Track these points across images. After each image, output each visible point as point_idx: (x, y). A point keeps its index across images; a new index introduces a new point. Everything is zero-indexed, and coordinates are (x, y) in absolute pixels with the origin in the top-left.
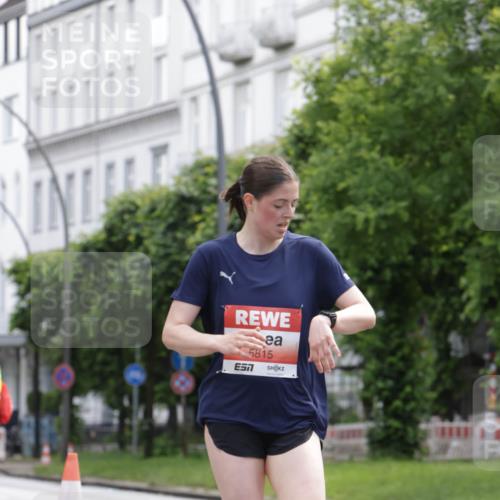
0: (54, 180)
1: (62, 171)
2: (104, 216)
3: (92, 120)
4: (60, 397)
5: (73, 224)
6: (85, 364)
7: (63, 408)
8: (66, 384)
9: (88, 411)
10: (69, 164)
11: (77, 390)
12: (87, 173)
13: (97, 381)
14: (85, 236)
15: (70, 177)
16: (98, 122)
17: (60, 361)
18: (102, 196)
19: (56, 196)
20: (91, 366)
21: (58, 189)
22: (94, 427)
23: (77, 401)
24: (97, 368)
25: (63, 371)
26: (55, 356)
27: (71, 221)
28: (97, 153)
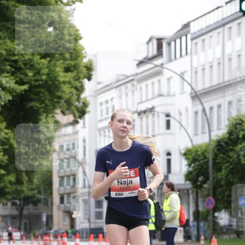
0: (204, 110)
1: (207, 106)
2: (227, 126)
3: (221, 81)
4: (208, 212)
5: (213, 131)
6: (220, 197)
7: (210, 218)
8: (211, 207)
9: (222, 219)
10: (210, 102)
11: (216, 209)
12: (219, 106)
13: (226, 204)
14: (219, 136)
15: (211, 109)
16: (224, 82)
17: (208, 195)
18: (226, 117)
19: (205, 117)
20: (222, 198)
21: (206, 115)
22: (225, 226)
23: (216, 214)
24: (225, 199)
25: (209, 200)
26: (206, 193)
27: (212, 129)
28: (224, 97)
